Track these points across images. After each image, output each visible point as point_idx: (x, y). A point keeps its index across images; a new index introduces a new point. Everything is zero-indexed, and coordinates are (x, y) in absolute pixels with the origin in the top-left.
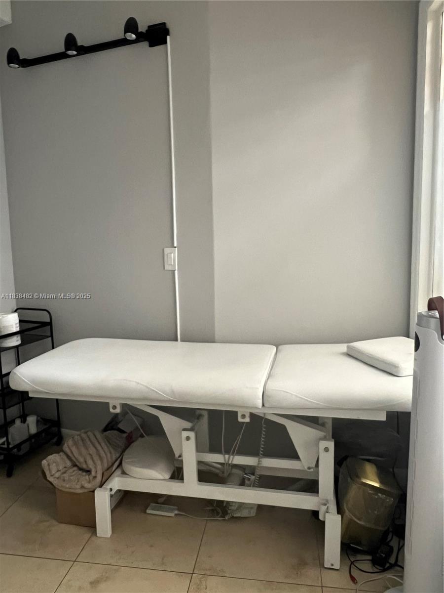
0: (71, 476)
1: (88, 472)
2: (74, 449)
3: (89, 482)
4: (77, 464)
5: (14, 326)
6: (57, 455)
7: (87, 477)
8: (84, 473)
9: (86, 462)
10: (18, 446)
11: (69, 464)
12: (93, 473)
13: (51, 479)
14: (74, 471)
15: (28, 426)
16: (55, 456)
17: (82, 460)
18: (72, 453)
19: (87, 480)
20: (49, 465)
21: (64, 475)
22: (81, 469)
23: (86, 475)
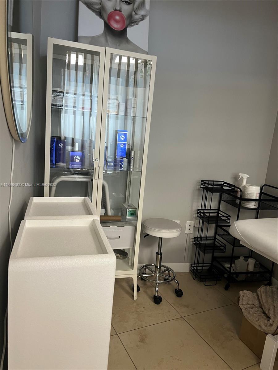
0: (255, 313)
1: (268, 318)
2: (263, 295)
3: (266, 326)
4: (263, 307)
5: (255, 195)
6: (251, 293)
7: (266, 321)
8: (265, 317)
9: (269, 309)
10: (237, 274)
11: (257, 303)
12: (271, 321)
13: (241, 307)
14: (258, 311)
15: (248, 265)
16: (250, 293)
17: (267, 307)
18: (262, 297)
19: (265, 323)
20: (243, 296)
21: (250, 309)
22: (264, 313)
23: (265, 319)
